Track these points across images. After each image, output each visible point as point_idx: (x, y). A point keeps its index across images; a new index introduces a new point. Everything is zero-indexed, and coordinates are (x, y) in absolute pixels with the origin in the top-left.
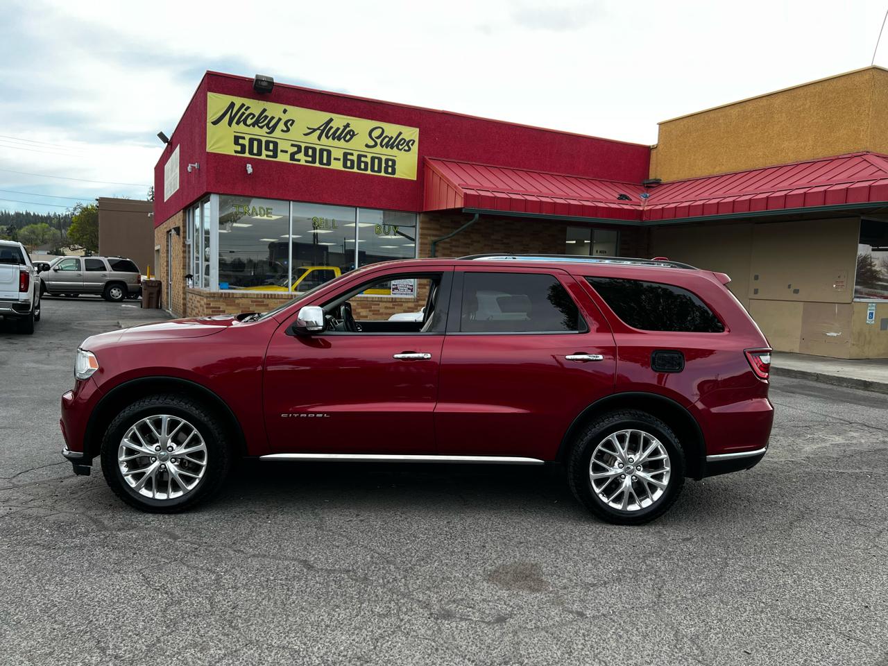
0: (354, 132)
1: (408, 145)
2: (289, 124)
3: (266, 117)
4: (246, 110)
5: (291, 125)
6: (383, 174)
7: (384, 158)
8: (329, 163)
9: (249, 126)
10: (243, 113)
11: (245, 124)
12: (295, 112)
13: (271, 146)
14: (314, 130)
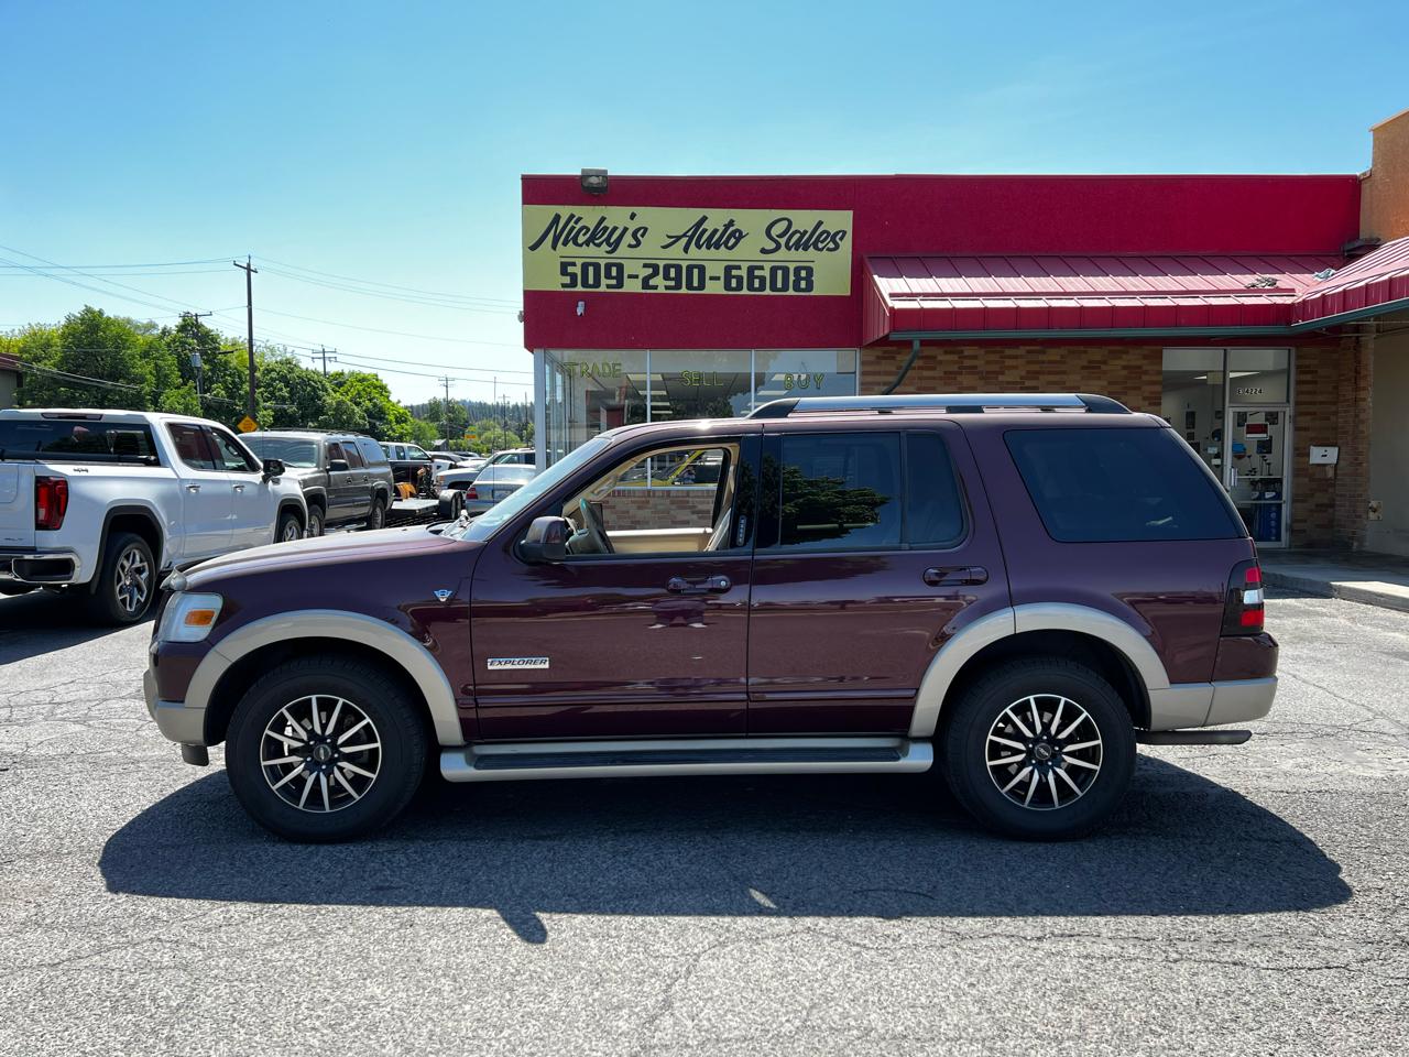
0: (741, 233)
1: (833, 240)
2: (639, 234)
3: (606, 228)
4: (576, 222)
5: (643, 236)
6: (791, 292)
7: (792, 266)
8: (702, 286)
9: (581, 245)
10: (573, 228)
11: (576, 244)
12: (647, 215)
13: (614, 272)
14: (678, 238)
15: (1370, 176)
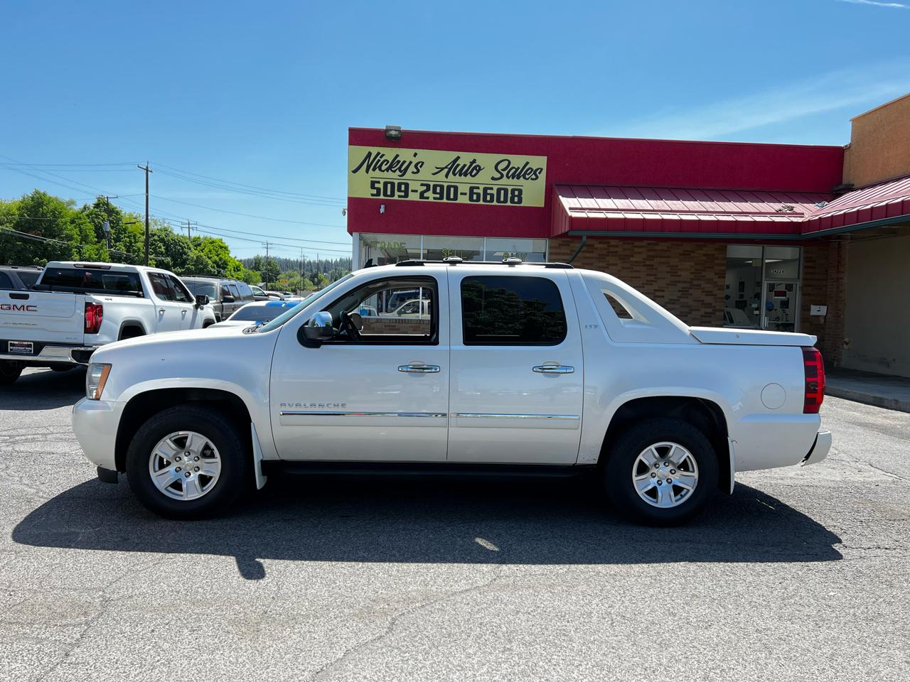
0: (480, 167)
1: (535, 173)
2: (419, 165)
3: (399, 162)
4: (381, 157)
5: (421, 167)
6: (509, 204)
7: (510, 189)
8: (456, 198)
9: (384, 171)
10: (379, 160)
11: (380, 170)
12: (423, 154)
13: (403, 187)
14: (442, 169)
15: (848, 148)
